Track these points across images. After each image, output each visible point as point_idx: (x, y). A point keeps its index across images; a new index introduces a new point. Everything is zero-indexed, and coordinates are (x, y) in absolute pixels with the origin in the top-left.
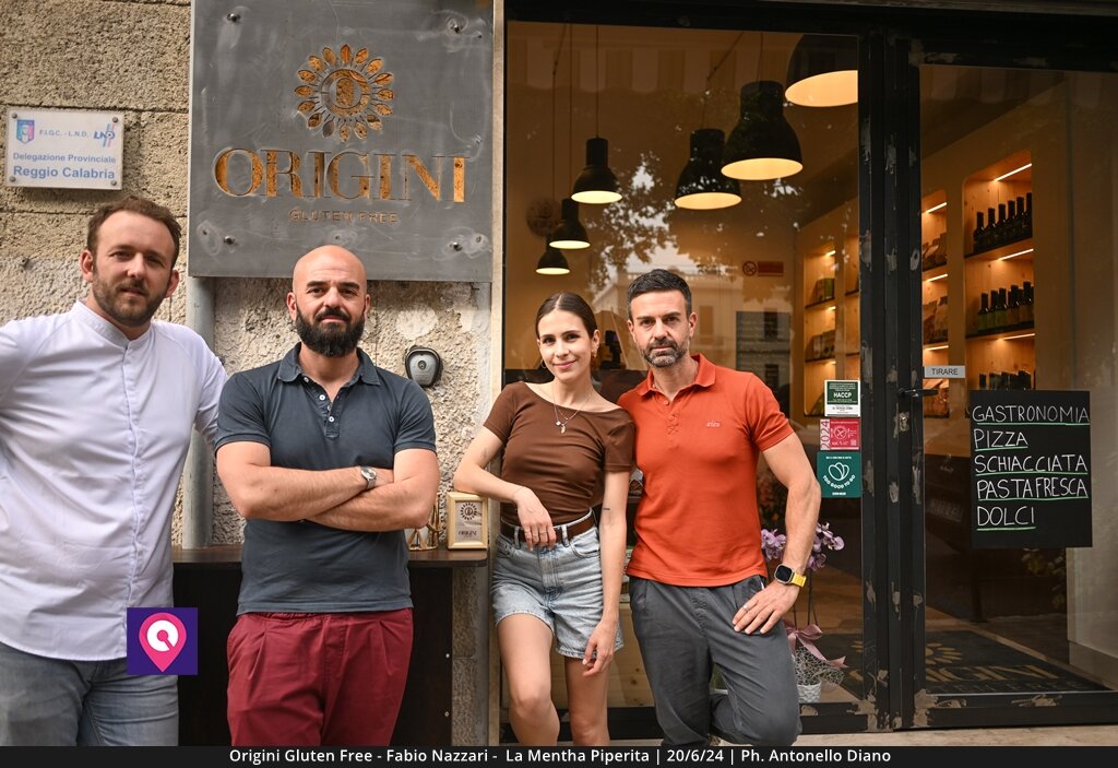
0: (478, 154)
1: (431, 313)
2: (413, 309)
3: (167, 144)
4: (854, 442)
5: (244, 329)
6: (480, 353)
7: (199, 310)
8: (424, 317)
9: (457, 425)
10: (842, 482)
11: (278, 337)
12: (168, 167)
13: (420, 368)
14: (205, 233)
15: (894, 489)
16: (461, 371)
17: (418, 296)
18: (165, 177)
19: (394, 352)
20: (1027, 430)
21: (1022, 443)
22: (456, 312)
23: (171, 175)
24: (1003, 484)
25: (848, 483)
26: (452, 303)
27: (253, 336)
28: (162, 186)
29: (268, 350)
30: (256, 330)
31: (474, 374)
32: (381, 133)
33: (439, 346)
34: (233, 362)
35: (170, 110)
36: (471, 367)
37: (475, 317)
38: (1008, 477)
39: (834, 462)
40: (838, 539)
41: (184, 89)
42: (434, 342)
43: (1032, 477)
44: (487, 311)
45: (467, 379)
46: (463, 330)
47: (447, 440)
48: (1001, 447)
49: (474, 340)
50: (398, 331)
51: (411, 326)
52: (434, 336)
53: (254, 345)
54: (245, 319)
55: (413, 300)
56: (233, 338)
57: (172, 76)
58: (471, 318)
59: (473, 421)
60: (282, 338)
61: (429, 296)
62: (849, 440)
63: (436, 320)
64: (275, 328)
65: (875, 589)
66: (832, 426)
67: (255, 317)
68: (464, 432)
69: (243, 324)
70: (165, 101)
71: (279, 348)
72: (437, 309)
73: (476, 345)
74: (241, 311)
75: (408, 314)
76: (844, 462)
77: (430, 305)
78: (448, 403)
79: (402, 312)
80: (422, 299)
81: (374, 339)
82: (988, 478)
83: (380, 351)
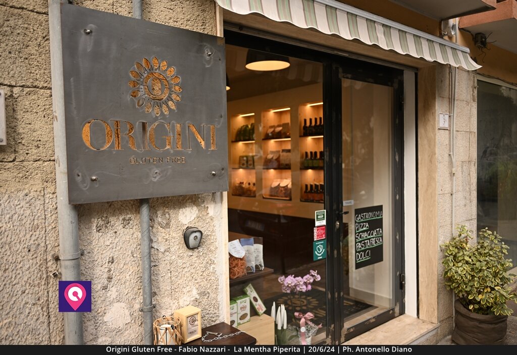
0: (221, 123)
1: (195, 208)
2: (186, 207)
3: (35, 111)
4: (324, 235)
5: (95, 230)
6: (217, 226)
7: (74, 225)
8: (192, 211)
9: (209, 265)
10: (321, 253)
11: (116, 232)
12: (37, 127)
13: (195, 239)
14: (79, 176)
15: (335, 252)
16: (209, 237)
17: (188, 199)
18: (35, 134)
19: (178, 232)
20: (368, 222)
21: (367, 227)
22: (206, 206)
23: (39, 133)
24: (363, 243)
25: (322, 253)
26: (204, 201)
27: (100, 234)
28: (33, 140)
29: (110, 241)
30: (102, 230)
31: (215, 238)
32: (176, 111)
33: (200, 226)
34: (89, 253)
35: (35, 87)
36: (214, 234)
37: (214, 208)
38: (364, 240)
39: (318, 245)
40: (319, 276)
41: (44, 73)
42: (197, 224)
43: (369, 239)
44: (220, 204)
45: (212, 241)
46: (210, 215)
47: (204, 274)
48: (362, 230)
49: (214, 220)
50: (179, 220)
51: (186, 216)
52: (196, 220)
53: (102, 240)
54: (95, 225)
55: (186, 202)
56: (88, 237)
57: (35, 63)
58: (213, 208)
59: (215, 262)
60: (118, 233)
61: (194, 199)
62: (322, 235)
63: (197, 212)
64: (113, 228)
65: (331, 294)
66: (318, 230)
67: (101, 223)
68: (212, 269)
69: (94, 228)
70: (31, 80)
71: (117, 240)
72: (198, 205)
73: (216, 222)
74: (93, 220)
75: (184, 210)
76: (321, 244)
77: (194, 204)
78: (204, 255)
79: (181, 209)
80: (190, 201)
81: (168, 226)
82: (359, 242)
83: (171, 233)
